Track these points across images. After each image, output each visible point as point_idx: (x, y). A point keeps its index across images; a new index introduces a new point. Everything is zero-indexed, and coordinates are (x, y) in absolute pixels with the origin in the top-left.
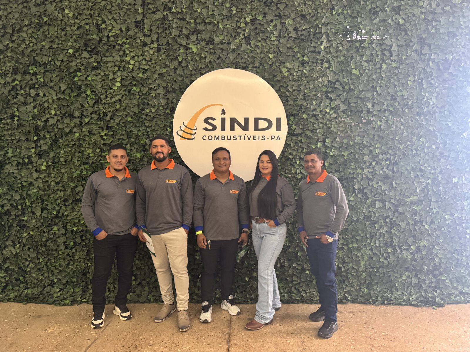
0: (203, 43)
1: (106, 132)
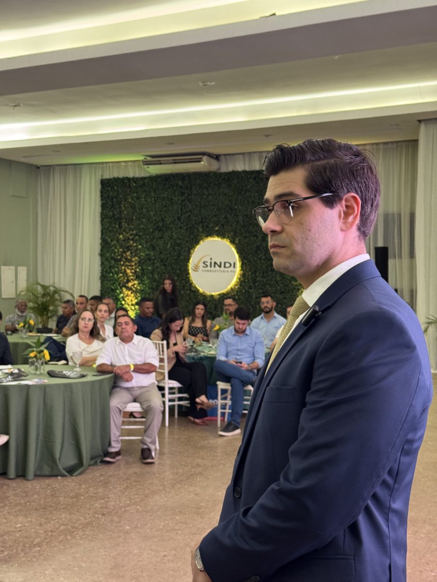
0: (205, 227)
1: (164, 267)
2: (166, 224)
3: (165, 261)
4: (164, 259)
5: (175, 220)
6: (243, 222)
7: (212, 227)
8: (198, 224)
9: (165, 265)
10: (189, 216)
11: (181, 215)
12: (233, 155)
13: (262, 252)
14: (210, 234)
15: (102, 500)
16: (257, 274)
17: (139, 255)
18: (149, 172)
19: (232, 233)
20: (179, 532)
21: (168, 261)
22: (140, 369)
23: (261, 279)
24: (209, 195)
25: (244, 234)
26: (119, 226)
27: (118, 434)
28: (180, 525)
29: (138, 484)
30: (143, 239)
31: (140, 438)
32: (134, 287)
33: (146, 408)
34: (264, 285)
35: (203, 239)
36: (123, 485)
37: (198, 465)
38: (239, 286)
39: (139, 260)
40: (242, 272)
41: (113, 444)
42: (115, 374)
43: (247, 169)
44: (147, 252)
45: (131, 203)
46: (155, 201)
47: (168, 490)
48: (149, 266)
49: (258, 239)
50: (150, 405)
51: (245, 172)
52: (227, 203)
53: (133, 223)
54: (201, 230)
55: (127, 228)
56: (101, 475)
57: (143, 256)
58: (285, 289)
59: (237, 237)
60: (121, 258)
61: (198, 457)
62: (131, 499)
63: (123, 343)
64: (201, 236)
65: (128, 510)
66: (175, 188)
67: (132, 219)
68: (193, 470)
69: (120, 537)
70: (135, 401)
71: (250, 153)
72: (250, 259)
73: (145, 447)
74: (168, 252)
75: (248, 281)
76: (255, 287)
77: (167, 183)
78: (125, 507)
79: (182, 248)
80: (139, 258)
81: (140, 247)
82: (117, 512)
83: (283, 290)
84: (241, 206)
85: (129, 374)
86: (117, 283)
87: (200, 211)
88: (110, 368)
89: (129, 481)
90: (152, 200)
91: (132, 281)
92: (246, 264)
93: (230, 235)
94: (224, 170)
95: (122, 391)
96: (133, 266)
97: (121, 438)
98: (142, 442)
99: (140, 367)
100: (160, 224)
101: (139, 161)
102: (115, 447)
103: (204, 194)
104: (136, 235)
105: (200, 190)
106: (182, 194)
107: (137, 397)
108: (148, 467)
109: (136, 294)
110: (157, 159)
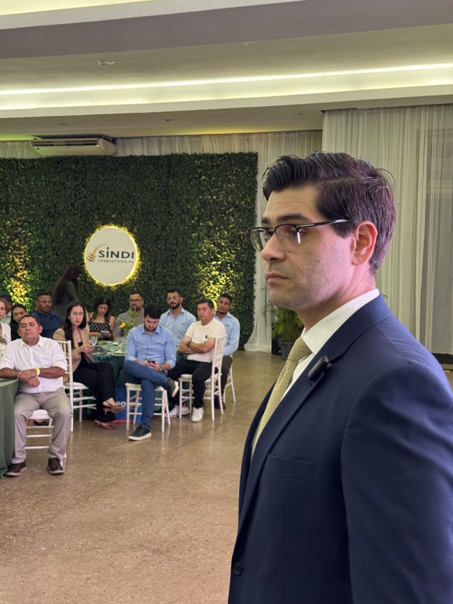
0: (101, 215)
1: (56, 256)
2: (59, 210)
3: (57, 249)
4: (56, 248)
5: (68, 207)
6: (142, 209)
7: (109, 215)
8: (94, 211)
9: (57, 254)
10: (84, 202)
11: (75, 200)
12: (130, 138)
13: (162, 242)
14: (106, 222)
15: (10, 518)
16: (157, 264)
17: (28, 243)
18: (39, 154)
19: (130, 222)
20: (100, 551)
21: (61, 250)
22: (47, 373)
23: (161, 270)
24: (105, 180)
25: (143, 222)
26: (6, 211)
27: (23, 444)
28: (101, 542)
29: (48, 498)
30: (33, 226)
31: (48, 447)
32: (23, 278)
33: (54, 415)
34: (165, 276)
35: (99, 227)
36: (32, 500)
37: (111, 474)
38: (137, 277)
39: (28, 248)
40: (141, 262)
41: (17, 455)
42: (20, 379)
43: (146, 154)
44: (38, 240)
45: (18, 186)
46: (45, 184)
47: (82, 504)
48: (40, 255)
49: (158, 229)
50: (59, 412)
51: (143, 157)
52: (125, 189)
53: (22, 208)
54: (96, 217)
55: (14, 213)
56: (7, 490)
57: (33, 244)
58: (186, 281)
59: (135, 225)
60: (9, 246)
61: (110, 465)
62: (43, 515)
63: (28, 346)
64: (97, 225)
65: (41, 529)
66: (68, 172)
67: (21, 204)
68: (106, 480)
69: (36, 560)
70: (41, 408)
71: (148, 137)
72: (149, 249)
73: (53, 457)
74: (61, 240)
75: (147, 272)
76: (155, 278)
77: (59, 166)
78: (37, 525)
79: (76, 236)
80: (29, 246)
81: (29, 234)
82: (29, 532)
83: (184, 282)
84: (139, 193)
85: (35, 379)
86: (4, 273)
87: (96, 197)
88: (14, 373)
89: (38, 495)
90: (42, 184)
91: (21, 271)
92: (145, 253)
93: (128, 224)
94: (121, 154)
95: (27, 397)
96: (22, 255)
97: (26, 448)
98: (50, 451)
99: (46, 371)
100: (53, 211)
101: (28, 141)
102: (20, 458)
103: (99, 179)
104: (25, 221)
105: (96, 174)
106: (76, 179)
107: (44, 404)
108: (57, 479)
109: (26, 285)
110: (48, 140)
